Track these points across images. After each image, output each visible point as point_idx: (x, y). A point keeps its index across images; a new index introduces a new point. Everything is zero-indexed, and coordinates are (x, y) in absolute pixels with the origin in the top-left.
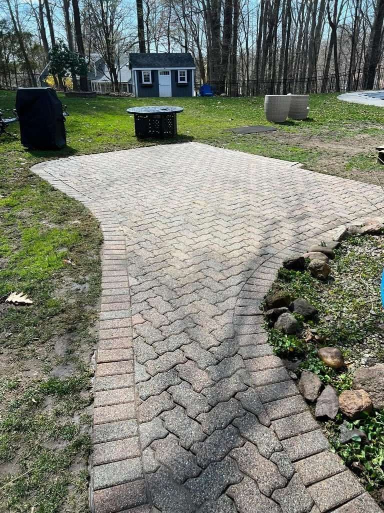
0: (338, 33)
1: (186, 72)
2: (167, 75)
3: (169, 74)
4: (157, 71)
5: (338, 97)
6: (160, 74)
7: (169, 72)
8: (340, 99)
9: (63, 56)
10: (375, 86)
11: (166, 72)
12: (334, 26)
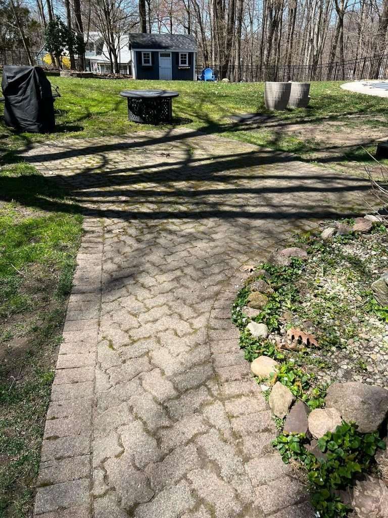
0: (345, 20)
1: (187, 55)
2: (168, 58)
3: (169, 56)
4: (158, 52)
5: (341, 86)
6: (161, 56)
7: (169, 54)
8: (343, 88)
9: (60, 34)
10: (380, 76)
11: (167, 54)
12: (341, 13)
